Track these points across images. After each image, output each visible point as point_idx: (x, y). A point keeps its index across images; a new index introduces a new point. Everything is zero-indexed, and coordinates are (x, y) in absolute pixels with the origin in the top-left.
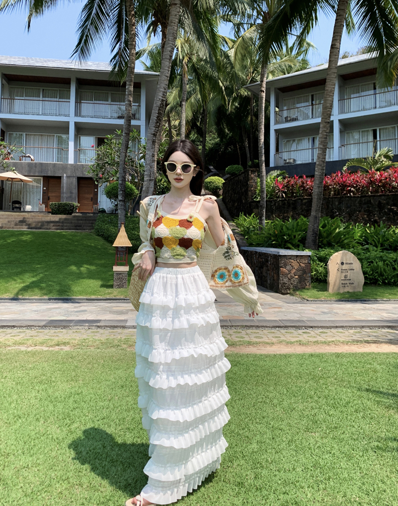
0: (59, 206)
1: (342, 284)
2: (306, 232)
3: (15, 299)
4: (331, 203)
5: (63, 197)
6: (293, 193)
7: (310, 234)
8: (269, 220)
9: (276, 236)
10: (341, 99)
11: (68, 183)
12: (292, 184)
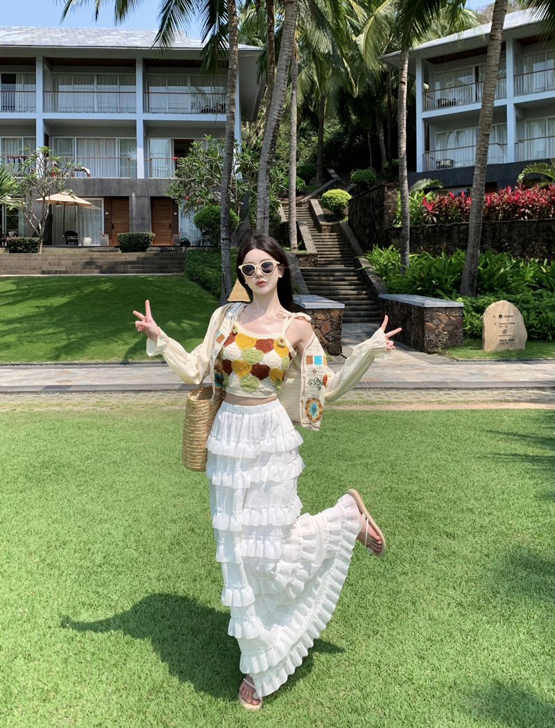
0: (130, 239)
1: (501, 340)
2: (461, 274)
3: (125, 363)
4: (498, 230)
5: (132, 225)
6: (447, 216)
7: (466, 276)
8: (414, 253)
9: (422, 280)
10: (518, 74)
11: (138, 206)
12: (446, 205)
